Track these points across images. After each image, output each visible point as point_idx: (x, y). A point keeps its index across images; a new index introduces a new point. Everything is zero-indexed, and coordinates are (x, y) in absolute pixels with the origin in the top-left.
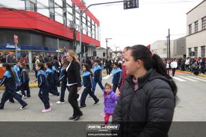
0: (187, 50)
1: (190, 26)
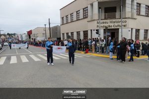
0: (62, 35)
1: (63, 18)
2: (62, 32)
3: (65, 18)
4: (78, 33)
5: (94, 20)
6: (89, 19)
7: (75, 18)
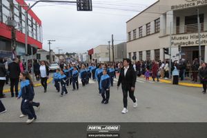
1: (129, 33)
2: (128, 52)
3: (132, 32)
4: (148, 52)
5: (167, 35)
6: (161, 34)
7: (144, 33)
